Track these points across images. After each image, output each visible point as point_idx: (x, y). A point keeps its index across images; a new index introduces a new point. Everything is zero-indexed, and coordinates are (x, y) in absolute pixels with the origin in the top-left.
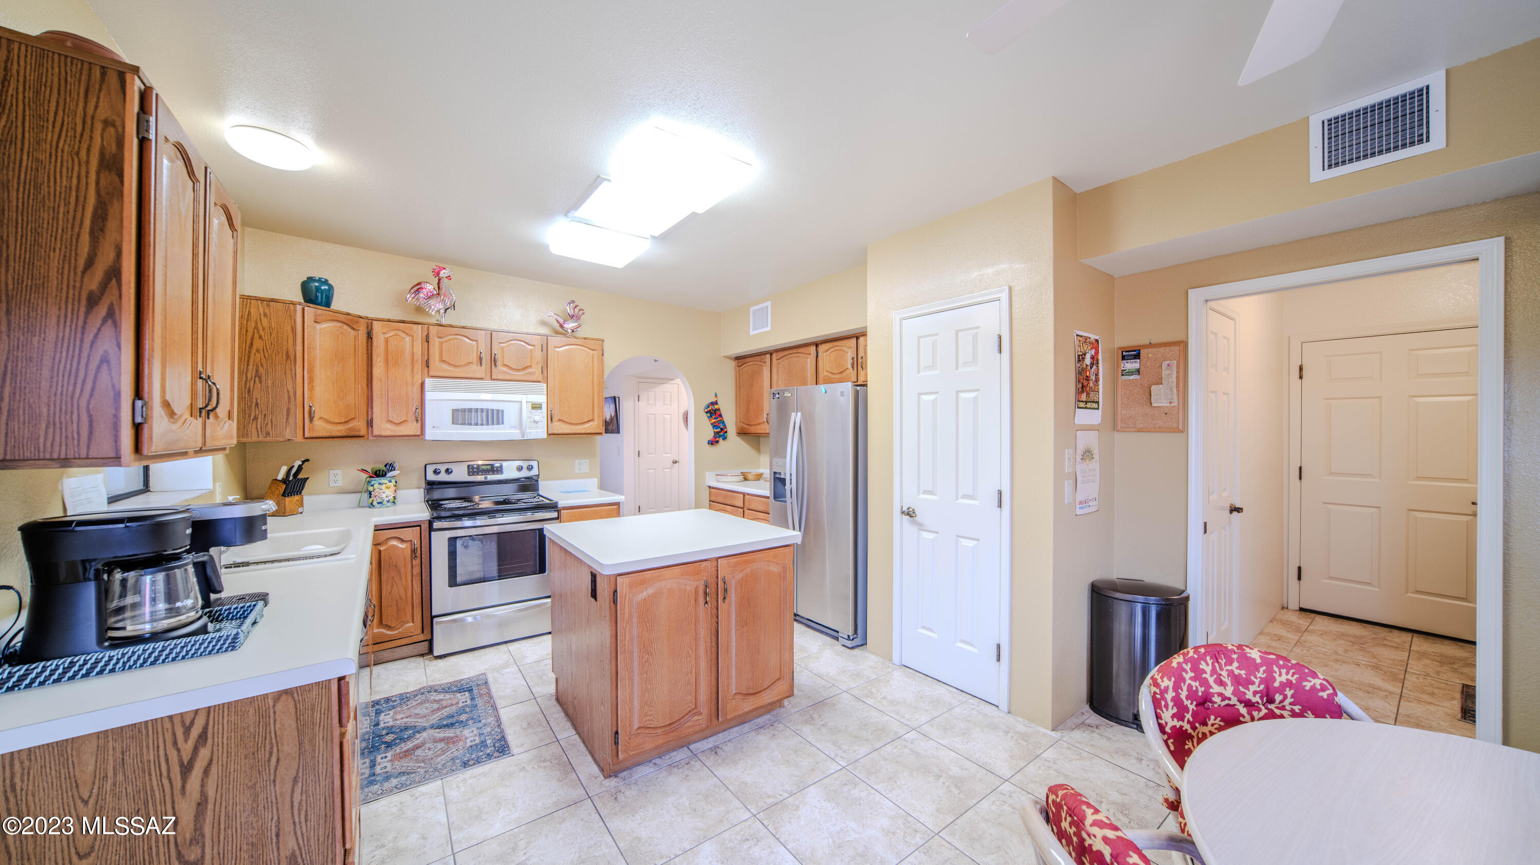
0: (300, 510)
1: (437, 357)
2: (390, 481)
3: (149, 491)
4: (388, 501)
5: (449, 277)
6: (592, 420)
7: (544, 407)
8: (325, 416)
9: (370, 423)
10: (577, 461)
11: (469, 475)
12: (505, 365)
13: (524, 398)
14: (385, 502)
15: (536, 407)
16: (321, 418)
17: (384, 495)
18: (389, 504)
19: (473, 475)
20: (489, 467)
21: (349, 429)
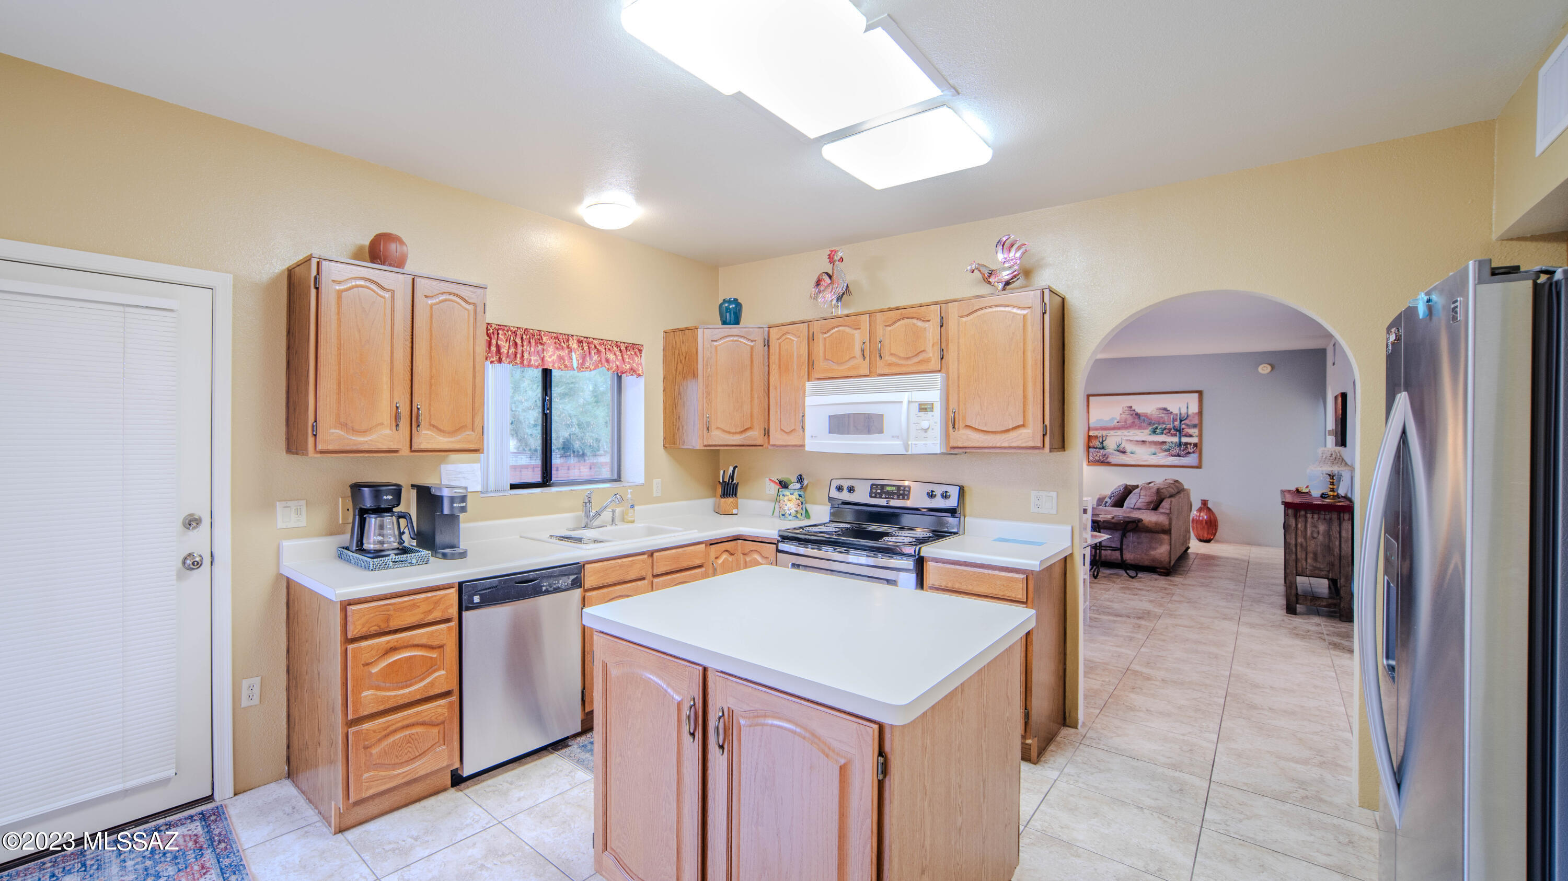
0: (735, 511)
1: (821, 355)
2: (792, 494)
3: (620, 481)
4: (790, 515)
5: (841, 260)
6: (1023, 426)
7: (937, 408)
8: (722, 426)
9: (767, 433)
10: (1034, 494)
11: (871, 496)
12: (891, 354)
13: (905, 397)
14: (787, 515)
15: (924, 408)
16: (718, 428)
17: (786, 508)
18: (790, 518)
19: (875, 497)
20: (894, 489)
21: (744, 439)
